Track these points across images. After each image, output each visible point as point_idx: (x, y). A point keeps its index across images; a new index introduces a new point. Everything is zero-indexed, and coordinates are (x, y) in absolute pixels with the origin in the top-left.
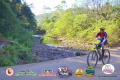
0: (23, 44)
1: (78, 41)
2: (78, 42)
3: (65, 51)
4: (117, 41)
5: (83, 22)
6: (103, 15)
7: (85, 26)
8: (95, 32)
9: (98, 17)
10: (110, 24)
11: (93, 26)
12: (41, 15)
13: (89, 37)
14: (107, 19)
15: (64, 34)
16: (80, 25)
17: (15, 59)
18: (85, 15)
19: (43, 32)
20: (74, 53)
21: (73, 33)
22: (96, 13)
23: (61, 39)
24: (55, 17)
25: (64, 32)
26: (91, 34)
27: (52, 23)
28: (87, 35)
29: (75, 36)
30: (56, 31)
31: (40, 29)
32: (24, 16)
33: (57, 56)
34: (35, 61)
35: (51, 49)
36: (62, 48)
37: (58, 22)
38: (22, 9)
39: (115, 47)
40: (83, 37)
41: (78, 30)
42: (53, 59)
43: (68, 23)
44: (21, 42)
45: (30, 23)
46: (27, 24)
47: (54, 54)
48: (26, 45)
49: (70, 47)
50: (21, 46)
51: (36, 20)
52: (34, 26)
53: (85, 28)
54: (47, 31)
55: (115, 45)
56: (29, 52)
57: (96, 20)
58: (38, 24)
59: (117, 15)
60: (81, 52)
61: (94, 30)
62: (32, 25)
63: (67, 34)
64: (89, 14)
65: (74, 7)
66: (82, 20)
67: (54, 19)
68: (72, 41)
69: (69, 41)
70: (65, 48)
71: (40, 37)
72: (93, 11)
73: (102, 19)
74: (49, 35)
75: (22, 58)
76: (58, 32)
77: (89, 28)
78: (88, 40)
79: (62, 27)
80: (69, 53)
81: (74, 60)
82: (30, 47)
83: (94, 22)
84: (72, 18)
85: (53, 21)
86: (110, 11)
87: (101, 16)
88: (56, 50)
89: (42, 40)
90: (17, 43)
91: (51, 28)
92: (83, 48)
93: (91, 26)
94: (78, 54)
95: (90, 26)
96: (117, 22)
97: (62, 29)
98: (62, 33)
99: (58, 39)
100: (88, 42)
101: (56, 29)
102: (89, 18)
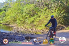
1: (27, 27)
2: (27, 28)
3: (16, 36)
5: (30, 11)
6: (46, 5)
7: (32, 14)
8: (40, 19)
9: (42, 7)
11: (39, 14)
13: (35, 23)
14: (49, 9)
15: (15, 21)
16: (28, 14)
18: (32, 6)
20: (24, 37)
21: (22, 20)
22: (41, 3)
23: (13, 26)
24: (7, 7)
25: (14, 19)
26: (37, 21)
27: (3, 12)
28: (34, 21)
29: (24, 22)
30: (8, 18)
35: (3, 35)
36: (13, 33)
37: (9, 11)
40: (31, 23)
41: (26, 18)
43: (18, 12)
49: (20, 32)
53: (32, 16)
57: (41, 9)
59: (57, 5)
60: (30, 36)
61: (39, 17)
63: (17, 21)
64: (35, 5)
67: (6, 8)
68: (22, 27)
69: (19, 27)
70: (16, 33)
72: (38, 2)
74: (1, 22)
76: (9, 20)
77: (36, 16)
78: (35, 25)
79: (13, 15)
80: (19, 37)
83: (39, 11)
84: (21, 8)
85: (5, 10)
86: (52, 2)
88: (8, 35)
91: (3, 16)
94: (27, 38)
95: (36, 14)
97: (13, 17)
98: (13, 21)
99: (10, 26)
100: (34, 27)
101: (8, 17)
102: (35, 7)
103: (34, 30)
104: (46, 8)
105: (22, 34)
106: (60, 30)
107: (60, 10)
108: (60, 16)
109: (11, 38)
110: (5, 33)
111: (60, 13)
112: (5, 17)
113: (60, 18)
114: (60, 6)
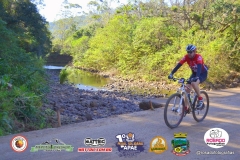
0: (23, 87)
1: (144, 77)
2: (144, 79)
3: (115, 99)
4: (227, 75)
5: (152, 36)
6: (197, 19)
7: (159, 43)
8: (179, 56)
9: (184, 24)
10: (212, 39)
11: (176, 43)
12: (61, 21)
13: (166, 67)
14: (204, 29)
15: (112, 62)
16: (148, 43)
17: (7, 119)
18: (158, 21)
19: (66, 59)
20: (137, 103)
21: (132, 60)
22: (182, 14)
23: (107, 73)
25: (112, 58)
26: (171, 61)
27: (84, 37)
28: (163, 63)
29: (136, 65)
30: (96, 55)
31: (59, 51)
32: (22, 24)
33: (99, 111)
34: (52, 123)
35: (84, 97)
36: (108, 93)
37: (98, 36)
38: (17, 9)
39: (223, 87)
40: (155, 68)
41: (143, 54)
42: (89, 118)
43: (121, 39)
44: (18, 82)
45: (38, 39)
46: (30, 41)
47: (92, 105)
48: (30, 88)
50: (18, 91)
51: (49, 33)
52: (45, 46)
53: (158, 48)
54: (76, 57)
55: (223, 84)
56: (37, 104)
57: (182, 31)
58: (55, 42)
59: (226, 20)
60: (153, 101)
61: (177, 52)
62: (42, 43)
63: (119, 63)
65: (133, 3)
66: (151, 30)
68: (131, 77)
69: (125, 77)
70: (115, 93)
71: (59, 70)
72: (175, 10)
73: (194, 28)
74: (79, 64)
75: (23, 119)
76: (99, 59)
77: (168, 49)
78: (165, 74)
79: (109, 47)
80: (125, 102)
81: (137, 120)
82: (38, 93)
84: (129, 28)
85: (88, 34)
86: (212, 10)
87: (192, 22)
88: (96, 98)
89: (65, 76)
90: (11, 85)
91: (84, 51)
92: (155, 93)
93: (171, 45)
94: (145, 106)
95: (170, 43)
96: (225, 33)
97: (107, 51)
98: (109, 60)
99: (101, 74)
100: (164, 77)
101: (95, 52)
102: (167, 25)
103: (162, 86)
104: (195, 26)
105: (130, 94)
106: (235, 86)
107: (235, 32)
108: (234, 50)
109: (104, 106)
110: (87, 92)
111: (236, 40)
112: (87, 52)
113: (235, 53)
114: (236, 21)
